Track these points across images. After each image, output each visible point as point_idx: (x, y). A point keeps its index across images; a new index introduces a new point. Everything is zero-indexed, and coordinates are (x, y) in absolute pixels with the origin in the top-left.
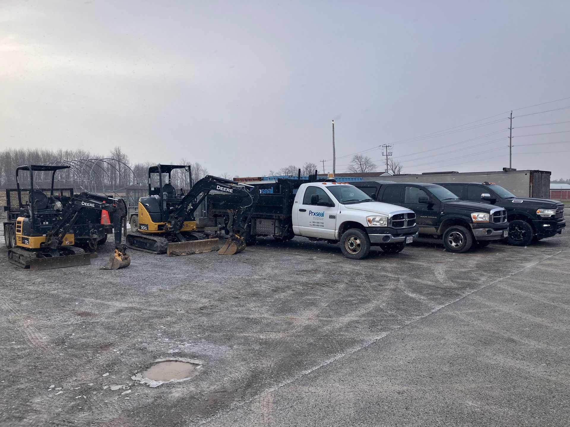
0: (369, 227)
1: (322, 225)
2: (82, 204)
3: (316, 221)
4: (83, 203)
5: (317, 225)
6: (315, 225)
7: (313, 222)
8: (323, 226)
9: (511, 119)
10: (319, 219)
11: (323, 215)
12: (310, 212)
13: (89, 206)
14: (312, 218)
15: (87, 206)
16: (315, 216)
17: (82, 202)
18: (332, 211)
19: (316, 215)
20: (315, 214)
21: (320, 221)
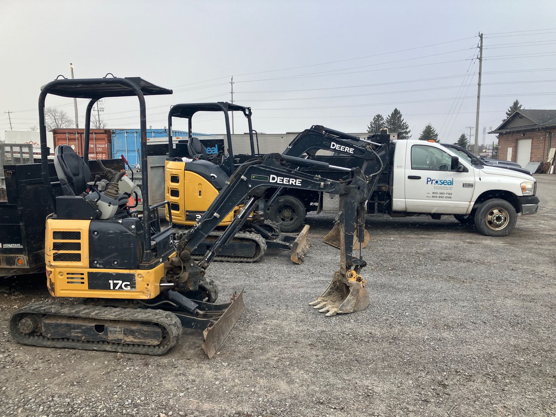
0: (524, 196)
1: (450, 196)
2: (271, 181)
3: (439, 191)
4: (273, 179)
5: (439, 197)
6: (436, 197)
7: (433, 193)
8: (451, 198)
9: (232, 84)
10: (445, 189)
11: (451, 183)
12: (429, 180)
13: (289, 185)
14: (431, 187)
15: (283, 184)
16: (437, 185)
17: (272, 176)
18: (464, 178)
19: (439, 182)
20: (437, 182)
21: (445, 191)
